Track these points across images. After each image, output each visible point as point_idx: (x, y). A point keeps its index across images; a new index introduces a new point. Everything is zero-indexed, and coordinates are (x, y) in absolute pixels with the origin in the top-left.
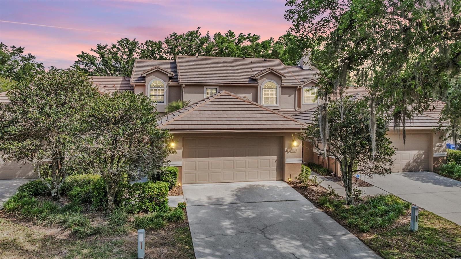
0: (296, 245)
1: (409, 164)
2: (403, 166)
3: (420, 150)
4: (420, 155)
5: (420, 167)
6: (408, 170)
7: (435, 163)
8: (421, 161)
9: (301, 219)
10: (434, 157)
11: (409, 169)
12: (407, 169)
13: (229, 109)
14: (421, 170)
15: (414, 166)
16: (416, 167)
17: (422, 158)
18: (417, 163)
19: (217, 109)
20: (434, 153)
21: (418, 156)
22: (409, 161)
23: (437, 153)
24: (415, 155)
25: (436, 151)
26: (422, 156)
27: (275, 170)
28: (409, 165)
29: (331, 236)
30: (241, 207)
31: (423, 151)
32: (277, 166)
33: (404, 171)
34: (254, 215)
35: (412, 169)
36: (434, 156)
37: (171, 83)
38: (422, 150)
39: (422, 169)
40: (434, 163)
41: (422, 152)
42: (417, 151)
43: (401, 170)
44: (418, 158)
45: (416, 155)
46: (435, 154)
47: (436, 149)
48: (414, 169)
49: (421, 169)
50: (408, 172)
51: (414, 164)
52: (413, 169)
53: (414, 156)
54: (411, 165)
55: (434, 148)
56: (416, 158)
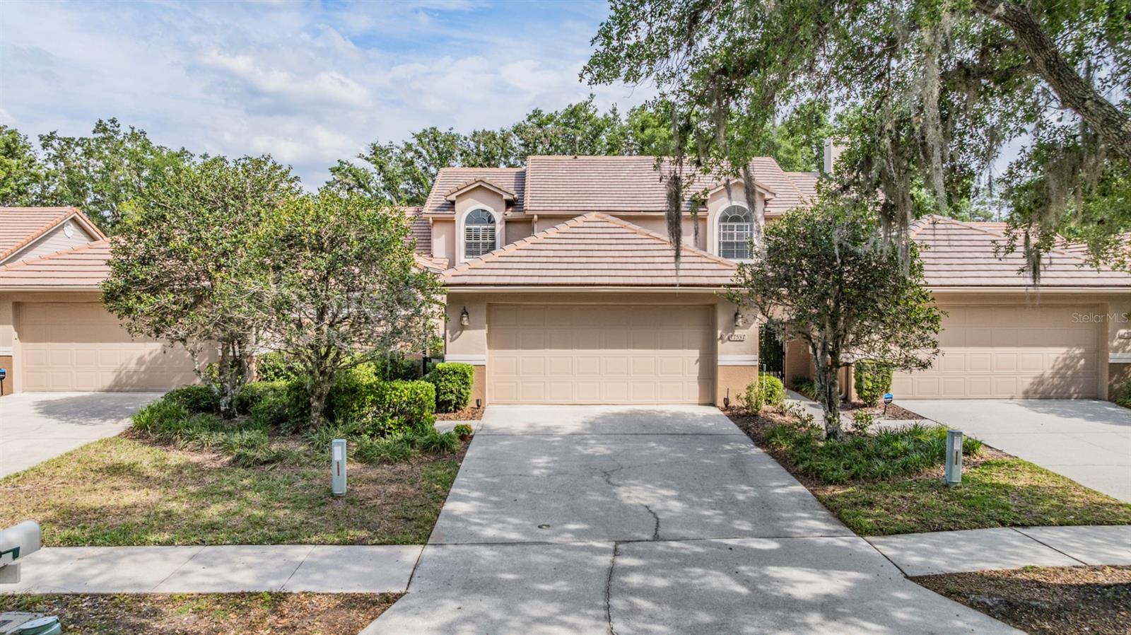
0: (664, 496)
1: (1041, 381)
2: (1026, 383)
3: (1071, 347)
4: (1072, 358)
5: (1072, 390)
6: (1038, 396)
7: (1115, 379)
8: (1075, 373)
9: (706, 461)
10: (1111, 364)
11: (1043, 393)
12: (1035, 392)
13: (596, 247)
14: (1075, 396)
15: (1056, 386)
16: (1063, 386)
17: (1079, 367)
18: (1063, 377)
19: (569, 247)
20: (1110, 354)
21: (1068, 362)
22: (1041, 372)
23: (1118, 355)
24: (1058, 358)
25: (1116, 350)
26: (1078, 362)
27: (696, 380)
28: (1041, 383)
29: (752, 486)
30: (588, 439)
31: (1081, 351)
32: (700, 373)
33: (1027, 395)
34: (608, 452)
35: (1050, 393)
36: (1111, 361)
37: (510, 214)
38: (1078, 346)
39: (1078, 393)
40: (1110, 380)
41: (1078, 352)
42: (1064, 350)
43: (1021, 395)
44: (1067, 367)
45: (1060, 359)
46: (1114, 357)
47: (1115, 344)
48: (1056, 393)
49: (1075, 392)
50: (1040, 399)
51: (1056, 381)
52: (1052, 394)
53: (1056, 361)
54: (1046, 383)
55: (1112, 341)
56: (1060, 366)
